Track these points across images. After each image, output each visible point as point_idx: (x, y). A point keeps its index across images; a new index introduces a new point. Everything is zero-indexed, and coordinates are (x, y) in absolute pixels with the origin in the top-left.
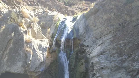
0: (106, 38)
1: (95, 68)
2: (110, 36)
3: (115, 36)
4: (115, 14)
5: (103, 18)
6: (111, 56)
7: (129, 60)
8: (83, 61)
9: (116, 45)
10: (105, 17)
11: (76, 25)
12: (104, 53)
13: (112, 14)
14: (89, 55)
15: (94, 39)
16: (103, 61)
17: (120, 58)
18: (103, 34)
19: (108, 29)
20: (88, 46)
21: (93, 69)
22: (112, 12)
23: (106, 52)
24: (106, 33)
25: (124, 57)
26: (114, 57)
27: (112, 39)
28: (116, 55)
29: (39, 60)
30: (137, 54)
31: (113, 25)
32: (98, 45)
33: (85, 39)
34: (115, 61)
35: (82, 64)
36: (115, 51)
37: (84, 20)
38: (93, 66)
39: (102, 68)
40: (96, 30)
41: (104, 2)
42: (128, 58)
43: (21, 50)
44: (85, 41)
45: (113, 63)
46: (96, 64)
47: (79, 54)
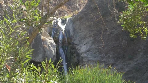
0: (88, 40)
1: (84, 60)
2: (91, 39)
3: (95, 39)
4: (94, 23)
5: (86, 24)
6: (94, 53)
7: (106, 57)
8: (75, 55)
9: (98, 46)
10: (87, 24)
11: (67, 27)
12: (90, 51)
13: (92, 23)
14: (79, 51)
15: (80, 39)
16: (90, 57)
17: (100, 55)
18: (86, 36)
19: (90, 33)
20: (77, 44)
21: (83, 61)
22: (93, 21)
23: (91, 50)
24: (88, 36)
25: (102, 55)
26: (96, 54)
27: (93, 41)
28: (97, 53)
29: (53, 54)
30: (111, 54)
31: (93, 31)
32: (83, 44)
33: (74, 39)
34: (97, 57)
35: (75, 57)
36: (97, 50)
37: (72, 23)
38: (82, 59)
39: (89, 61)
40: (81, 32)
41: (87, 12)
42: (105, 56)
43: (40, 46)
44: (74, 40)
45: (96, 58)
46: (85, 58)
47: (71, 50)
